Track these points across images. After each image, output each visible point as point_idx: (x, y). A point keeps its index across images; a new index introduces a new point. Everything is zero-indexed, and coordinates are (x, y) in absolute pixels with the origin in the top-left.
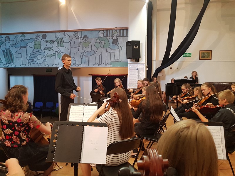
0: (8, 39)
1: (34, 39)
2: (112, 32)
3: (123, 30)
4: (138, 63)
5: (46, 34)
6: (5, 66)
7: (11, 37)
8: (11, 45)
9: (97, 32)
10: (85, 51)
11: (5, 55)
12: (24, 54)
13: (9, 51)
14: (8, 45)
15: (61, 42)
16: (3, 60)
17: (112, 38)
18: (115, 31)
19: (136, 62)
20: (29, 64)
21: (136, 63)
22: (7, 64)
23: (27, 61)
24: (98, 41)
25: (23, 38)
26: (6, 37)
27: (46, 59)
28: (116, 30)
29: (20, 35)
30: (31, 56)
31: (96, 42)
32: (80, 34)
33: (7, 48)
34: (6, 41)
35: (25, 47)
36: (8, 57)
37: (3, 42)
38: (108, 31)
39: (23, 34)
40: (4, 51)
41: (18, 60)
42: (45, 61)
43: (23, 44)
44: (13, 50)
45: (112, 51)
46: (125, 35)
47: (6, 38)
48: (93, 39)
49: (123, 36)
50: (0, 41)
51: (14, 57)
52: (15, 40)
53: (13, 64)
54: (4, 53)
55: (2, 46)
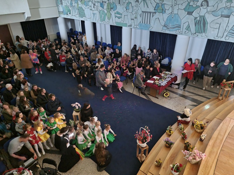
0: (206, 4)
6: (193, 35)
7: (211, 2)
8: (207, 12)
11: (197, 23)
12: (224, 25)
13: (204, 19)
14: (203, 11)
16: (193, 28)
20: (227, 38)
22: (197, 34)
23: (226, 34)
25: (228, 4)
30: (232, 29)
33: (202, 14)
34: (202, 5)
35: (228, 17)
36: (200, 25)
37: (198, 7)
40: (196, 18)
41: (213, 30)
43: (226, 12)
44: (209, 18)
47: (203, 2)
50: (194, 6)
51: (208, 26)
52: (216, 6)
53: (204, 34)
54: (196, 20)
55: (196, 12)
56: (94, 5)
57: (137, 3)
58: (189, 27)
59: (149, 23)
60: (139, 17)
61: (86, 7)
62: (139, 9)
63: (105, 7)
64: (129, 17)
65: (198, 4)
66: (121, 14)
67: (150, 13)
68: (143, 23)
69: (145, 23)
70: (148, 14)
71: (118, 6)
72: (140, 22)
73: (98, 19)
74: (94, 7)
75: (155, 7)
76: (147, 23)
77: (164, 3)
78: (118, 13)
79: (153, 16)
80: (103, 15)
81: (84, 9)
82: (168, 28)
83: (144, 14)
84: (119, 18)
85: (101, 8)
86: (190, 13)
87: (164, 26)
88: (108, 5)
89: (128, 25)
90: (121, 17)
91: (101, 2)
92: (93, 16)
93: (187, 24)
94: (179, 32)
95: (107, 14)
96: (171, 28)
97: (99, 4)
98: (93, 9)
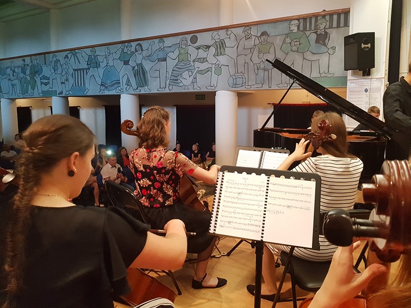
0: (140, 48)
1: (179, 45)
2: (316, 21)
3: (339, 14)
4: (370, 77)
5: (197, 34)
6: (135, 91)
7: (145, 45)
8: (144, 58)
9: (286, 24)
10: (263, 61)
11: (136, 74)
12: (163, 72)
13: (142, 67)
14: (139, 58)
15: (221, 46)
16: (133, 81)
17: (316, 33)
18: (321, 17)
19: (364, 75)
21: (364, 77)
22: (139, 88)
24: (288, 40)
25: (161, 44)
26: (137, 45)
27: (196, 78)
28: (324, 16)
29: (157, 41)
30: (173, 74)
31: (284, 42)
32: (254, 31)
33: (139, 62)
35: (165, 60)
36: (140, 77)
37: (133, 53)
38: (308, 20)
39: (161, 37)
40: (134, 68)
41: (155, 81)
42: (195, 80)
43: (161, 55)
45: (315, 57)
46: (342, 24)
47: (137, 47)
48: (279, 37)
49: (338, 26)
50: (129, 52)
51: (148, 76)
52: (150, 49)
53: (146, 87)
54: (134, 71)
55: (132, 60)
56: (14, 71)
57: (66, 59)
58: (128, 80)
59: (84, 85)
60: (70, 78)
61: (3, 77)
62: (70, 67)
63: (28, 72)
64: (58, 80)
65: (132, 50)
66: (48, 79)
67: (83, 69)
68: (76, 85)
69: (78, 85)
70: (81, 72)
71: (44, 68)
72: (73, 85)
73: (18, 92)
74: (13, 75)
75: (88, 62)
76: (81, 85)
77: (97, 54)
78: (45, 77)
79: (87, 74)
80: (25, 85)
82: (106, 87)
83: (76, 72)
84: (46, 84)
85: (22, 75)
86: (126, 63)
87: (102, 85)
88: (31, 69)
89: (58, 92)
91: (23, 66)
93: (126, 77)
94: (120, 90)
95: (31, 82)
96: (109, 86)
97: (20, 69)
98: (12, 78)
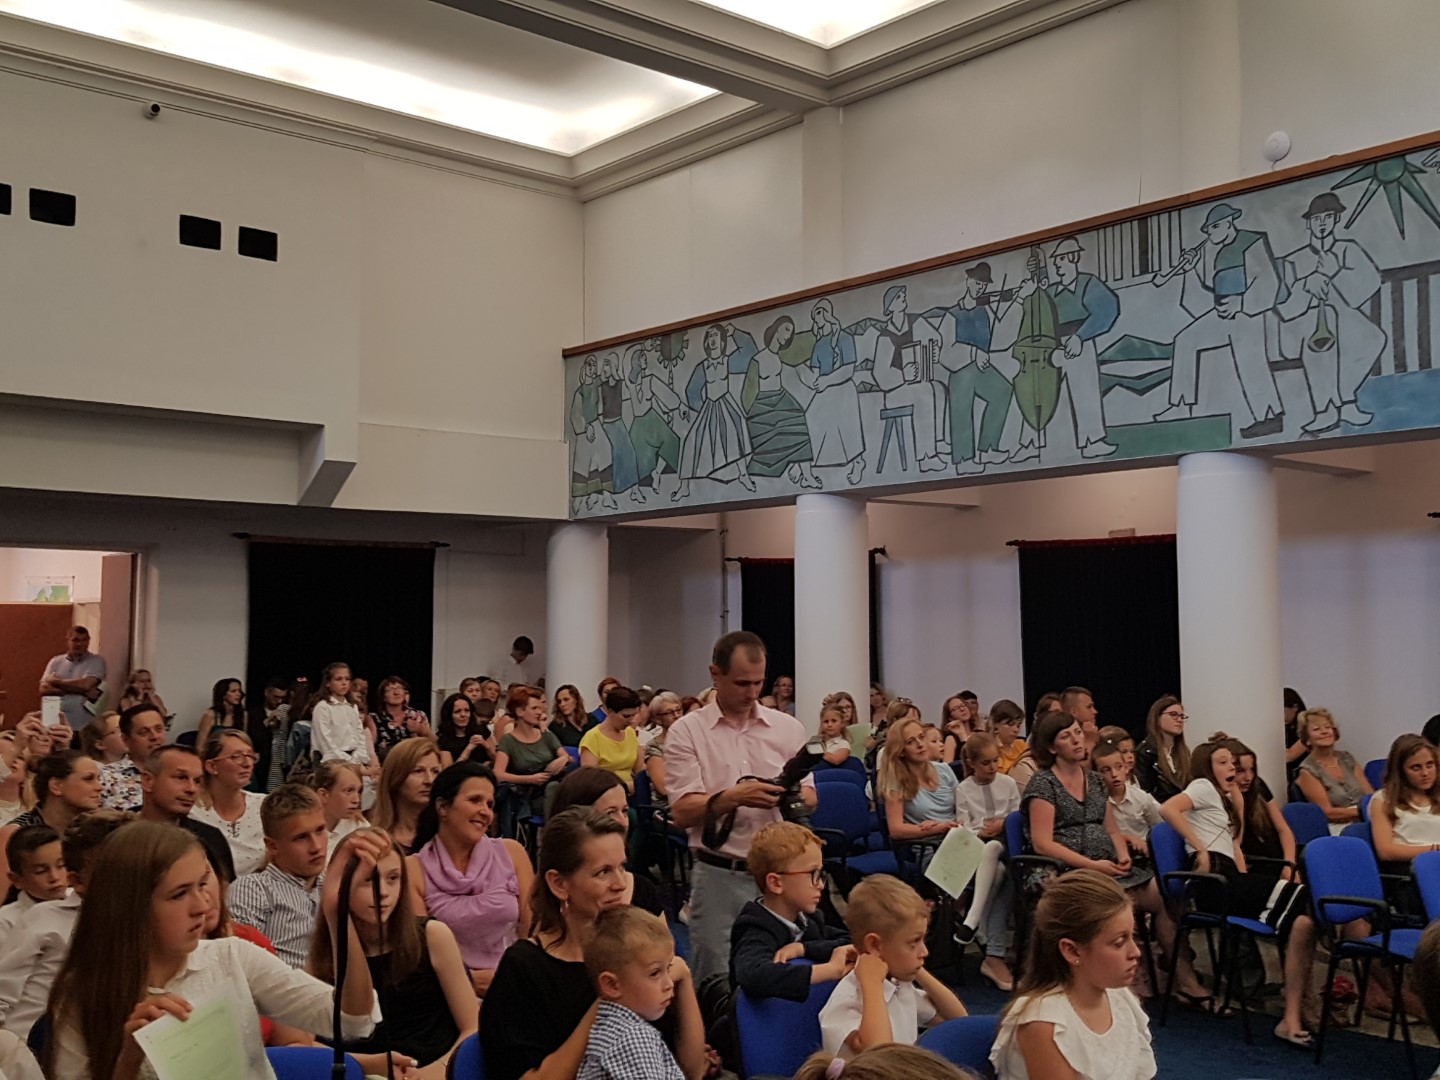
56: (903, 341)
57: (1323, 221)
61: (824, 381)
62: (1355, 259)
66: (1168, 351)
71: (1136, 296)
73: (926, 446)
74: (897, 363)
78: (1133, 349)
80: (979, 406)
81: (802, 397)
84: (1143, 385)
85: (960, 356)
88: (1029, 315)
90: (1166, 376)
91: (971, 305)
92: (887, 437)
95: (1025, 386)
97: (950, 321)
98: (886, 374)
